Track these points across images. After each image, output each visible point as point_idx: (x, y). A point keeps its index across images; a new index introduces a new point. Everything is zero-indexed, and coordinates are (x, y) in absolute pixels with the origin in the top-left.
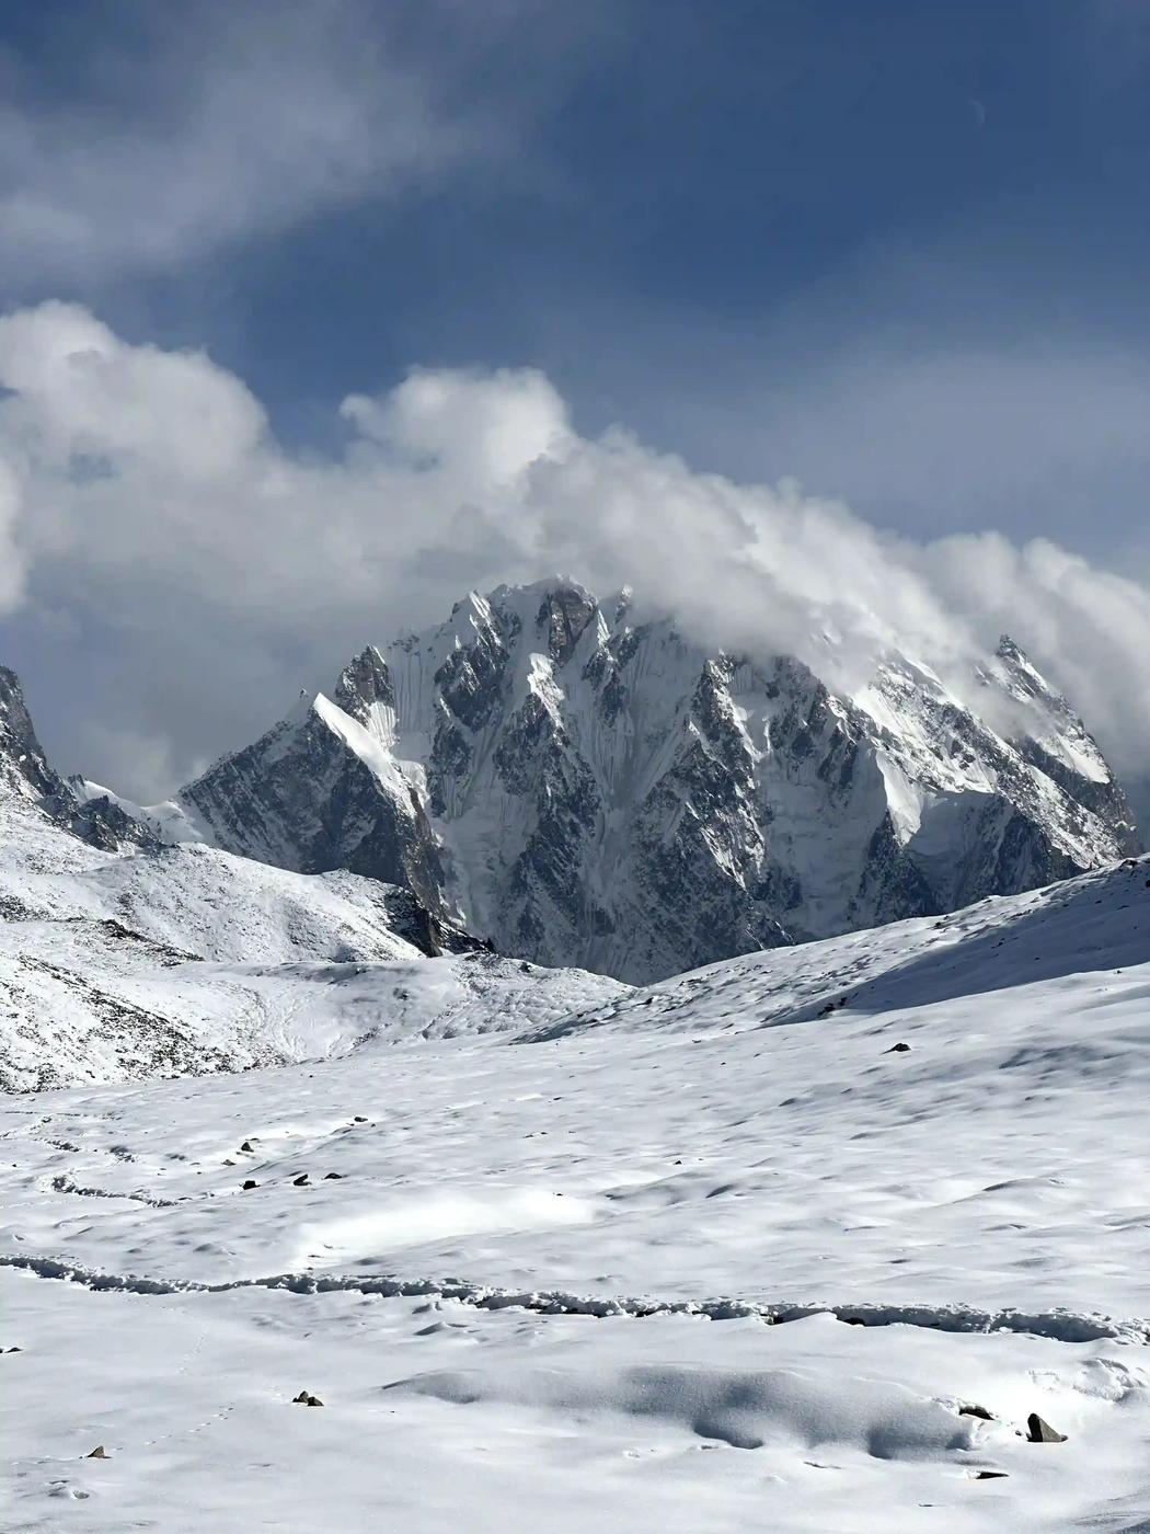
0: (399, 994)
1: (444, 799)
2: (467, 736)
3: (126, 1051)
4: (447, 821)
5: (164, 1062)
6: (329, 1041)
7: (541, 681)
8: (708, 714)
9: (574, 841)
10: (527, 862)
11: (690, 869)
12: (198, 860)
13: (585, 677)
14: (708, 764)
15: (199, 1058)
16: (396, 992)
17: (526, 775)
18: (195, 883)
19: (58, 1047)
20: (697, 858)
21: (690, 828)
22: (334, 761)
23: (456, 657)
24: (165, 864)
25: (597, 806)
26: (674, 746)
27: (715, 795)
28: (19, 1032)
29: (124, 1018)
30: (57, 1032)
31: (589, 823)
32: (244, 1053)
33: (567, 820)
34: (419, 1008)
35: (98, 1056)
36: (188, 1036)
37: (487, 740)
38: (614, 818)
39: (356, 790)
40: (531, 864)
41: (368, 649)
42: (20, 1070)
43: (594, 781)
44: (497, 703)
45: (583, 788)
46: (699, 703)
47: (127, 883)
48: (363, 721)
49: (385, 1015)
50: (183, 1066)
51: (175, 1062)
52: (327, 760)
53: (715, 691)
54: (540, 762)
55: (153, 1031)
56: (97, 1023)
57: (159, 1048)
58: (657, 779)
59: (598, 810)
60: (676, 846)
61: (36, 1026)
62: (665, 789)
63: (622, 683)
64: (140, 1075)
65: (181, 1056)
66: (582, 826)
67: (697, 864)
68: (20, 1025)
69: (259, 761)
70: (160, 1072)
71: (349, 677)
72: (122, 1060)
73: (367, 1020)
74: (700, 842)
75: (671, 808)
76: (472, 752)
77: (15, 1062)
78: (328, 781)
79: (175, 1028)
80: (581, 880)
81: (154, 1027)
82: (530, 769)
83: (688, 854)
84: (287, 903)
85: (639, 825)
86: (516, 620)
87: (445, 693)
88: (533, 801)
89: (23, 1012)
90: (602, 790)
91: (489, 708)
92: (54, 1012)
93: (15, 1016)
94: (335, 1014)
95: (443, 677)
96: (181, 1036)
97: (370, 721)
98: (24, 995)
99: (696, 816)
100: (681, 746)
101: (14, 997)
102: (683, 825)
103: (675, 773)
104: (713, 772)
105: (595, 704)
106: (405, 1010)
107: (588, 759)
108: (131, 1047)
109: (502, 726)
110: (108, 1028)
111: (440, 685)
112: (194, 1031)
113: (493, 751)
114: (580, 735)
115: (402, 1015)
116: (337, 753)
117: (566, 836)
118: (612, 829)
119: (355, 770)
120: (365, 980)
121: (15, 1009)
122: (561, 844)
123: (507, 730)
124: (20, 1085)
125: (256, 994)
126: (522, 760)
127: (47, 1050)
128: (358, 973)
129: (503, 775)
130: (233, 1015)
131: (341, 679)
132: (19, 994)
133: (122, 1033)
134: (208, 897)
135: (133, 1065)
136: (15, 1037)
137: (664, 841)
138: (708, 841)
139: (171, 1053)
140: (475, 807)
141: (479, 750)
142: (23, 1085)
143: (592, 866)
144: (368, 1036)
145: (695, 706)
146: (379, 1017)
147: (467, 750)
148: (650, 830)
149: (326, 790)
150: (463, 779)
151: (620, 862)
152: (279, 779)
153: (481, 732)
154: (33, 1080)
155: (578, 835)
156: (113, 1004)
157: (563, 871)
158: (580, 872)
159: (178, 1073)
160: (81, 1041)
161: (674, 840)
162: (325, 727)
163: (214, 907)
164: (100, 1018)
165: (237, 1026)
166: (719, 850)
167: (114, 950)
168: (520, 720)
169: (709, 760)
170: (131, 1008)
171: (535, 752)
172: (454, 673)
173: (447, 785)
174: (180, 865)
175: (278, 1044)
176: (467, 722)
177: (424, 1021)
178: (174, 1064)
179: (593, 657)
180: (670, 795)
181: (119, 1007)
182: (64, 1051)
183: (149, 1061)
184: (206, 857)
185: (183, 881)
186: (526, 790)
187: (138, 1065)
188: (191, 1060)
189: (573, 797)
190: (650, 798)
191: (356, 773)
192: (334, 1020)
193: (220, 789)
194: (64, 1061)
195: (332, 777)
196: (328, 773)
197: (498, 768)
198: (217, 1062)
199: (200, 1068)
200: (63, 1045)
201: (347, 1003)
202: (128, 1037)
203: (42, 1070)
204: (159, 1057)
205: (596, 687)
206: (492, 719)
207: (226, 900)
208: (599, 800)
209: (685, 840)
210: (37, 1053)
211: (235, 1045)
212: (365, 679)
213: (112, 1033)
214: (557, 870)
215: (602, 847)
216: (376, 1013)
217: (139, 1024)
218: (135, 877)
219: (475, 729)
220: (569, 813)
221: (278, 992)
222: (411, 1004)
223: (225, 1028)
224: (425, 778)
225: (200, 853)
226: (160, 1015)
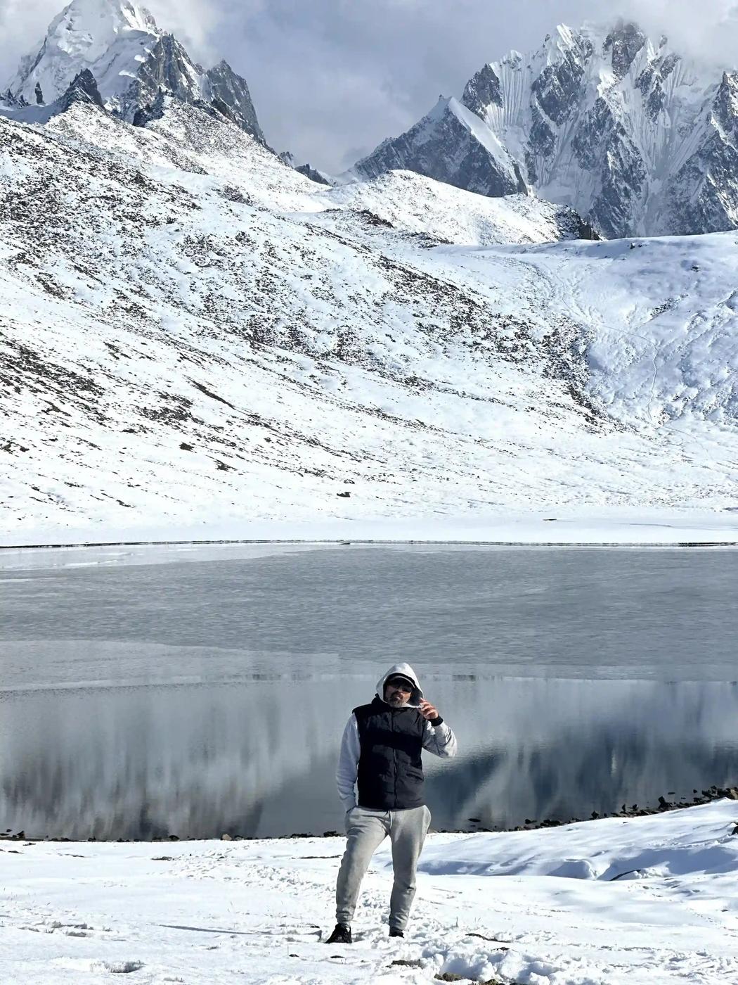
0: (689, 265)
1: (537, 173)
2: (553, 128)
3: (423, 315)
4: (538, 188)
5: (463, 328)
6: (625, 312)
7: (606, 89)
8: (726, 112)
9: (626, 202)
10: (594, 216)
11: (709, 221)
12: (407, 183)
13: (637, 86)
14: (724, 148)
15: (496, 326)
16: (684, 264)
17: (594, 156)
18: (406, 201)
19: (356, 310)
20: (714, 214)
21: (710, 192)
22: (462, 145)
23: (547, 71)
24: (381, 186)
25: (643, 177)
26: (699, 135)
27: (728, 169)
28: (314, 293)
29: (416, 283)
30: (352, 294)
31: (637, 189)
32: (541, 322)
33: (622, 187)
34: (714, 279)
35: (396, 320)
36: (481, 304)
37: (567, 132)
38: (654, 186)
39: (477, 165)
40: (596, 218)
41: (486, 66)
42: (319, 331)
43: (641, 160)
44: (575, 105)
45: (634, 164)
46: (718, 104)
47: (352, 200)
48: (482, 117)
49: (678, 286)
50: (483, 333)
51: (474, 329)
52: (457, 143)
53: (731, 95)
54: (604, 146)
55: (446, 297)
56: (390, 288)
57: (455, 314)
58: (687, 157)
59: (644, 181)
60: (699, 205)
61: (331, 288)
62: (693, 165)
63: (663, 90)
64: (441, 341)
65: (478, 322)
66: (632, 192)
67: (714, 219)
68: (315, 286)
69: (410, 144)
70: (459, 338)
71: (472, 86)
72: (420, 325)
73: (658, 291)
74: (716, 202)
75: (696, 179)
76: (556, 139)
77: (312, 323)
78: (457, 158)
79: (466, 295)
80: (632, 229)
81: (446, 294)
82: (597, 151)
83: (708, 211)
84: (479, 218)
85: (673, 191)
86: (589, 46)
87: (539, 97)
88: (598, 174)
89: (316, 274)
90: (647, 165)
91: (569, 109)
92: (347, 275)
93: (308, 277)
94: (623, 285)
95: (536, 87)
96: (473, 303)
97: (487, 117)
98: (315, 258)
99: (714, 184)
100: (704, 135)
101: (306, 259)
102: (704, 191)
103: (699, 153)
104: (727, 154)
105: (644, 105)
106: (699, 281)
107: (639, 146)
108: (427, 312)
109: (578, 121)
110: (402, 293)
111: (535, 92)
112: (485, 299)
113: (572, 138)
114: (632, 128)
115: (697, 287)
116: (464, 139)
117: (621, 198)
118: (653, 194)
119: (476, 150)
120: (643, 253)
121: (307, 271)
122: (618, 203)
123: (581, 123)
124: (320, 348)
125: (534, 266)
126: (591, 145)
127: (345, 312)
128: (632, 247)
129: (578, 155)
130: (519, 285)
131: (467, 88)
132: (311, 256)
133: (417, 298)
134: (416, 212)
135: (432, 330)
136: (311, 298)
137: (692, 201)
138: (722, 202)
139: (469, 319)
140: (558, 178)
141: (561, 138)
142: (322, 347)
143: (639, 219)
144: (664, 307)
145: (716, 107)
146: (671, 288)
147: (553, 137)
148: (681, 194)
149: (456, 164)
150: (549, 159)
151: (658, 217)
152: (423, 156)
153: (563, 126)
154: (332, 343)
155: (629, 198)
156: (403, 270)
157: (619, 223)
158: (631, 223)
159: (479, 341)
160: (377, 304)
161: (697, 202)
162: (455, 120)
163: (421, 220)
164: (393, 283)
165: (526, 295)
166: (730, 208)
167: (372, 235)
168: (591, 117)
169: (724, 145)
170: (420, 275)
171: (601, 138)
172: (545, 83)
173: (539, 163)
174: (393, 187)
175: (573, 314)
176: (553, 118)
177: (724, 292)
178: (473, 331)
179: (643, 72)
180: (696, 169)
181: (410, 273)
182: (361, 313)
183: (448, 327)
184: (412, 181)
185: (395, 200)
186: (593, 166)
187: (437, 330)
188: (489, 327)
189: (626, 172)
190: (681, 172)
191: (477, 153)
192: (624, 292)
193: (383, 163)
194: (362, 324)
195: (461, 156)
196: (457, 153)
197: (574, 150)
198: (516, 329)
199: (499, 335)
200: (359, 308)
201: (633, 275)
202: (423, 302)
203: (342, 332)
204: (457, 322)
205: (644, 93)
206: (571, 116)
207: (430, 215)
208: (645, 173)
209: (705, 201)
210: (334, 314)
211: (529, 313)
212: (483, 88)
213: (407, 297)
214: (614, 222)
215: (646, 207)
216: (667, 285)
217: (432, 290)
218: (358, 196)
219: (559, 123)
220: (624, 182)
221: (557, 264)
222: (703, 275)
223: (515, 297)
224: (524, 157)
225: (409, 178)
226: (449, 282)
